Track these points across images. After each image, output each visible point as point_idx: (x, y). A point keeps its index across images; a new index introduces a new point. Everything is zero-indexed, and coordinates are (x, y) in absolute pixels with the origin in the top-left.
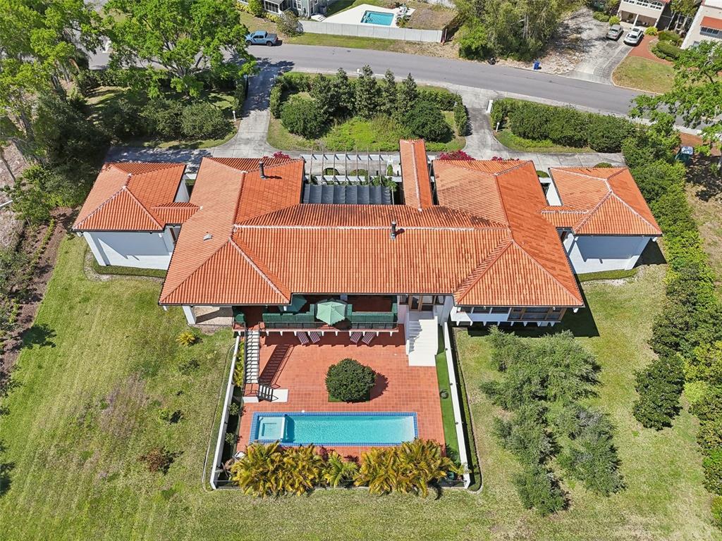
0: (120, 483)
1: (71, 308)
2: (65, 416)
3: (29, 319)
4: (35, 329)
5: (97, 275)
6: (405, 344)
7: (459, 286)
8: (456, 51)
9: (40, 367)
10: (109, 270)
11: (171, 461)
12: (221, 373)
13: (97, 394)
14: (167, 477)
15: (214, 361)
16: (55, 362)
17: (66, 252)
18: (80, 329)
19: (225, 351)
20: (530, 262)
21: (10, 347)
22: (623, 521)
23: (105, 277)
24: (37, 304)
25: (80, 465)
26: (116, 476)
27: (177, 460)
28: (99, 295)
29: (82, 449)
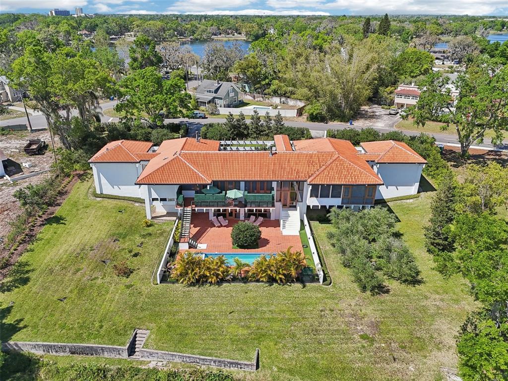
0: (99, 281)
1: (77, 210)
2: (68, 254)
3: (53, 213)
4: (56, 217)
5: (94, 198)
6: (280, 227)
7: (309, 177)
8: (306, 119)
9: (55, 233)
10: (102, 196)
11: (132, 272)
12: (166, 238)
13: (89, 245)
14: (129, 279)
15: (161, 234)
16: (65, 231)
17: (78, 188)
18: (81, 218)
19: (168, 230)
20: (350, 165)
21: (38, 224)
22: (426, 298)
23: (98, 199)
24: (59, 208)
25: (75, 273)
26: (96, 278)
27: (135, 272)
28: (95, 206)
29: (76, 267)
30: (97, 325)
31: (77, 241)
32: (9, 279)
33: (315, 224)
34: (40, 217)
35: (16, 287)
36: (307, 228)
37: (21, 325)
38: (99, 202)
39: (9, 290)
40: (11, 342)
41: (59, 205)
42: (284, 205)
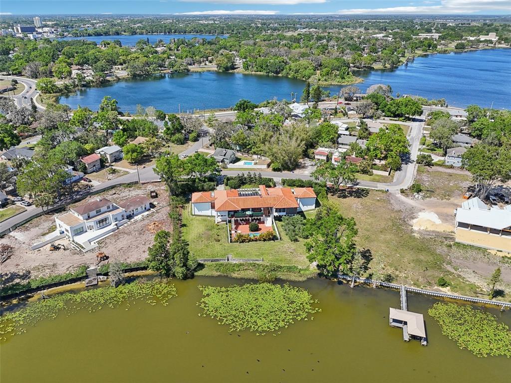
0: (211, 243)
2: (195, 236)
4: (184, 224)
5: (192, 216)
6: (265, 224)
7: (274, 206)
8: (271, 170)
10: (195, 215)
11: (220, 240)
13: (201, 233)
16: (189, 229)
18: (192, 224)
24: (182, 221)
29: (201, 240)
30: (216, 254)
31: (196, 232)
33: (277, 222)
36: (274, 223)
38: (194, 218)
42: (266, 216)
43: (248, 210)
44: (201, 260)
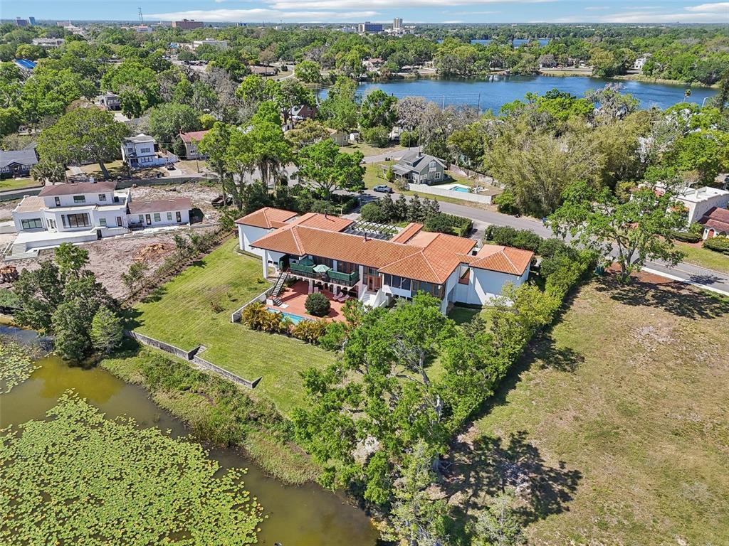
2: (193, 289)
3: (201, 258)
4: (201, 262)
5: (238, 253)
9: (194, 273)
10: (243, 253)
11: (222, 311)
13: (209, 286)
14: (217, 315)
16: (201, 272)
17: (230, 242)
18: (217, 266)
20: (425, 262)
21: (187, 264)
24: (207, 255)
26: (198, 309)
27: (224, 311)
28: (233, 258)
29: (192, 298)
30: (181, 336)
31: (203, 282)
32: (150, 296)
34: (191, 259)
35: (152, 302)
37: (142, 324)
38: (238, 257)
39: (147, 302)
40: (132, 332)
41: (209, 253)
42: (370, 289)
43: (329, 262)
44: (144, 338)
